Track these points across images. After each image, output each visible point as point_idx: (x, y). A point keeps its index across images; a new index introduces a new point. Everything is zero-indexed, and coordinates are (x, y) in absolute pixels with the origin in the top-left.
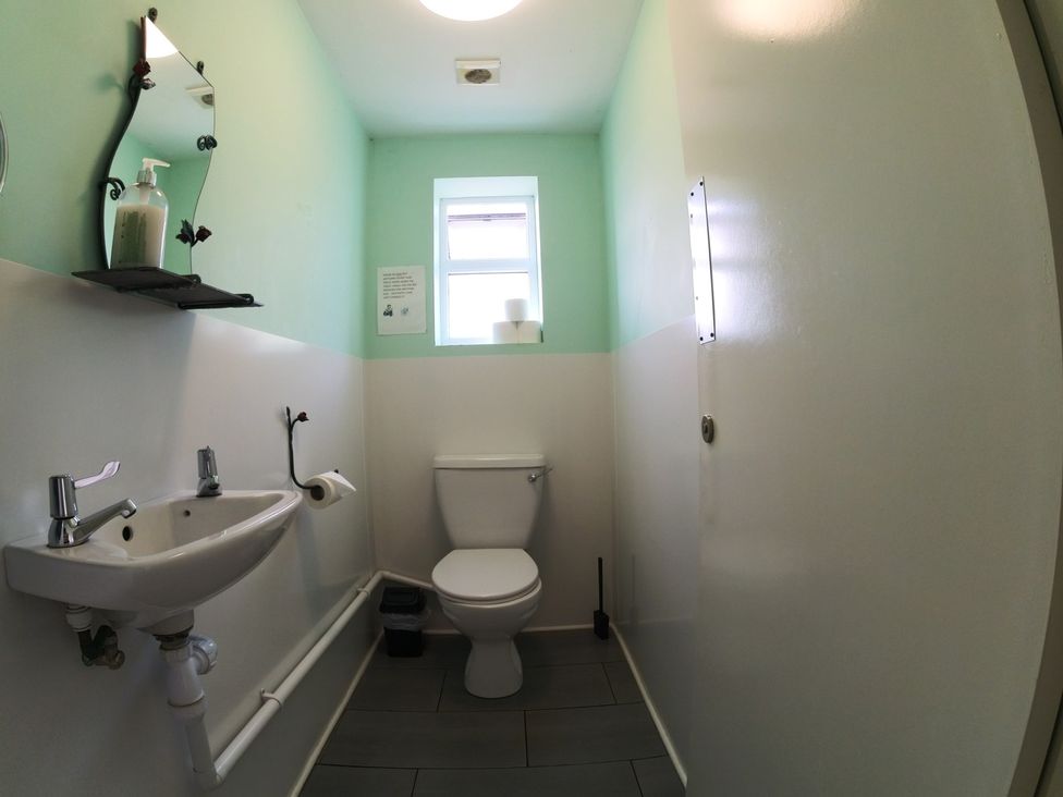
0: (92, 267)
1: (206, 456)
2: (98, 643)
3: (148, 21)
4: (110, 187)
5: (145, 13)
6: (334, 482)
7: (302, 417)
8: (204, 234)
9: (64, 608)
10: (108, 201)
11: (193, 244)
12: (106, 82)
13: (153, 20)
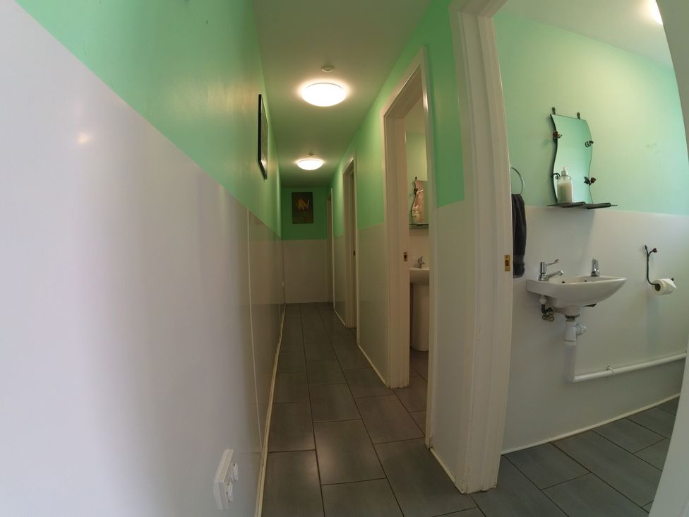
0: (554, 203)
1: (595, 262)
2: (548, 311)
3: (553, 116)
4: (555, 176)
5: (551, 112)
6: (666, 283)
7: (655, 251)
8: (593, 180)
9: (539, 296)
10: (555, 180)
11: (590, 184)
12: (546, 143)
13: (554, 114)
